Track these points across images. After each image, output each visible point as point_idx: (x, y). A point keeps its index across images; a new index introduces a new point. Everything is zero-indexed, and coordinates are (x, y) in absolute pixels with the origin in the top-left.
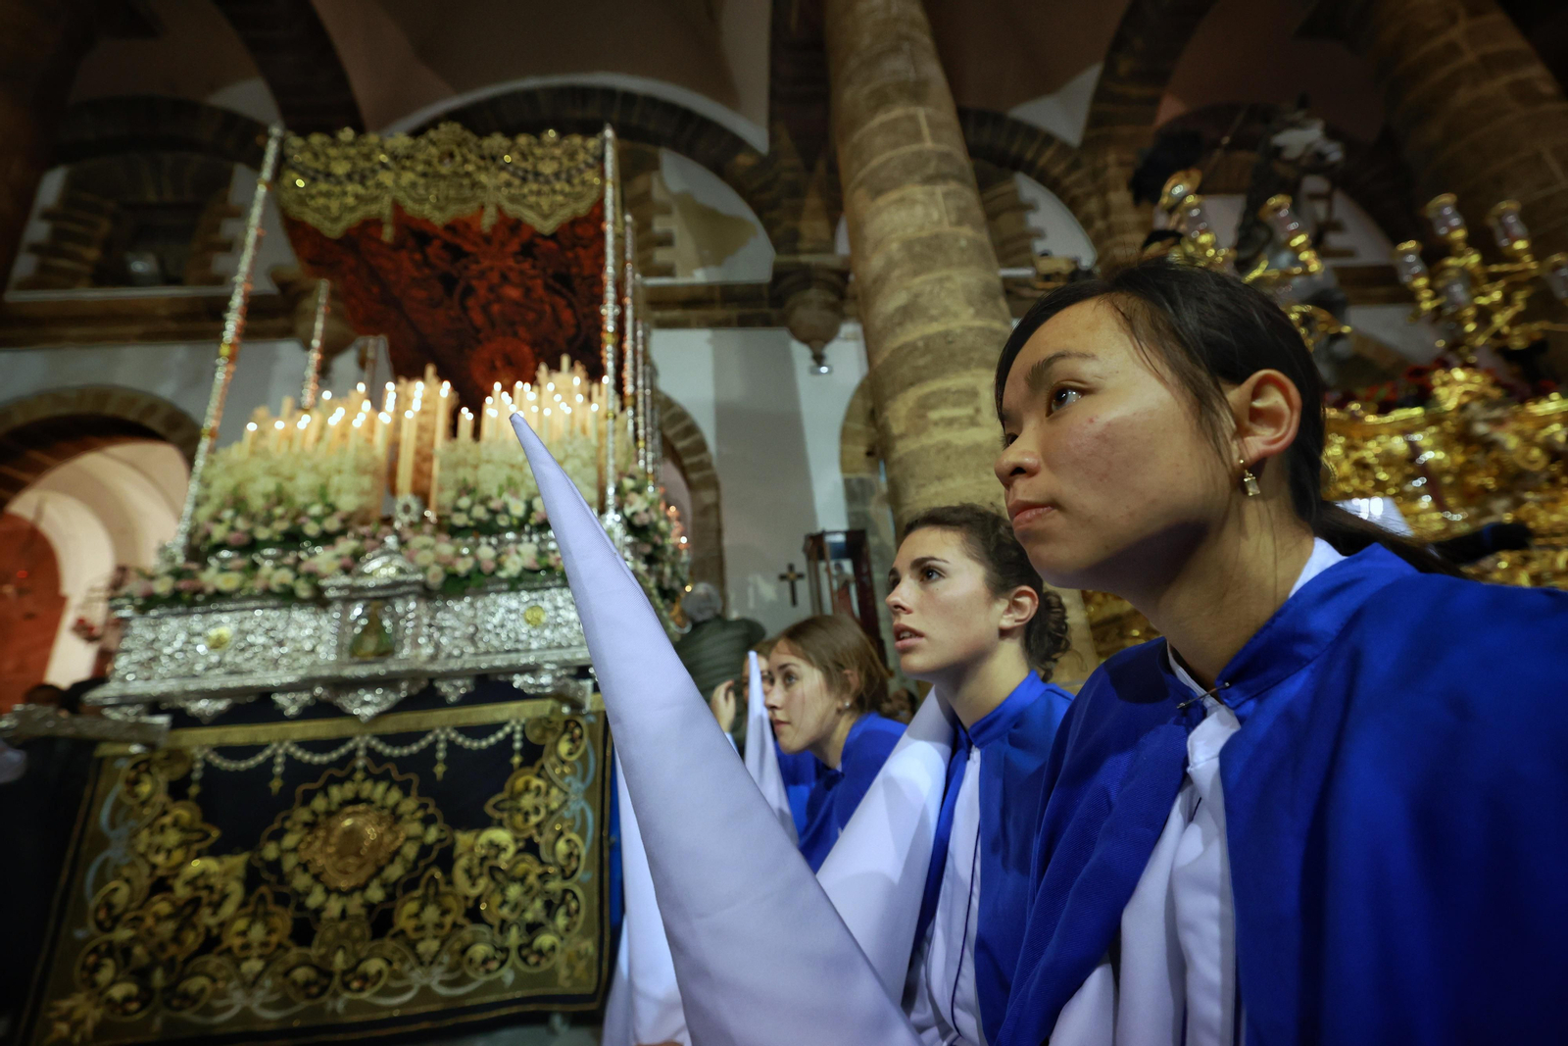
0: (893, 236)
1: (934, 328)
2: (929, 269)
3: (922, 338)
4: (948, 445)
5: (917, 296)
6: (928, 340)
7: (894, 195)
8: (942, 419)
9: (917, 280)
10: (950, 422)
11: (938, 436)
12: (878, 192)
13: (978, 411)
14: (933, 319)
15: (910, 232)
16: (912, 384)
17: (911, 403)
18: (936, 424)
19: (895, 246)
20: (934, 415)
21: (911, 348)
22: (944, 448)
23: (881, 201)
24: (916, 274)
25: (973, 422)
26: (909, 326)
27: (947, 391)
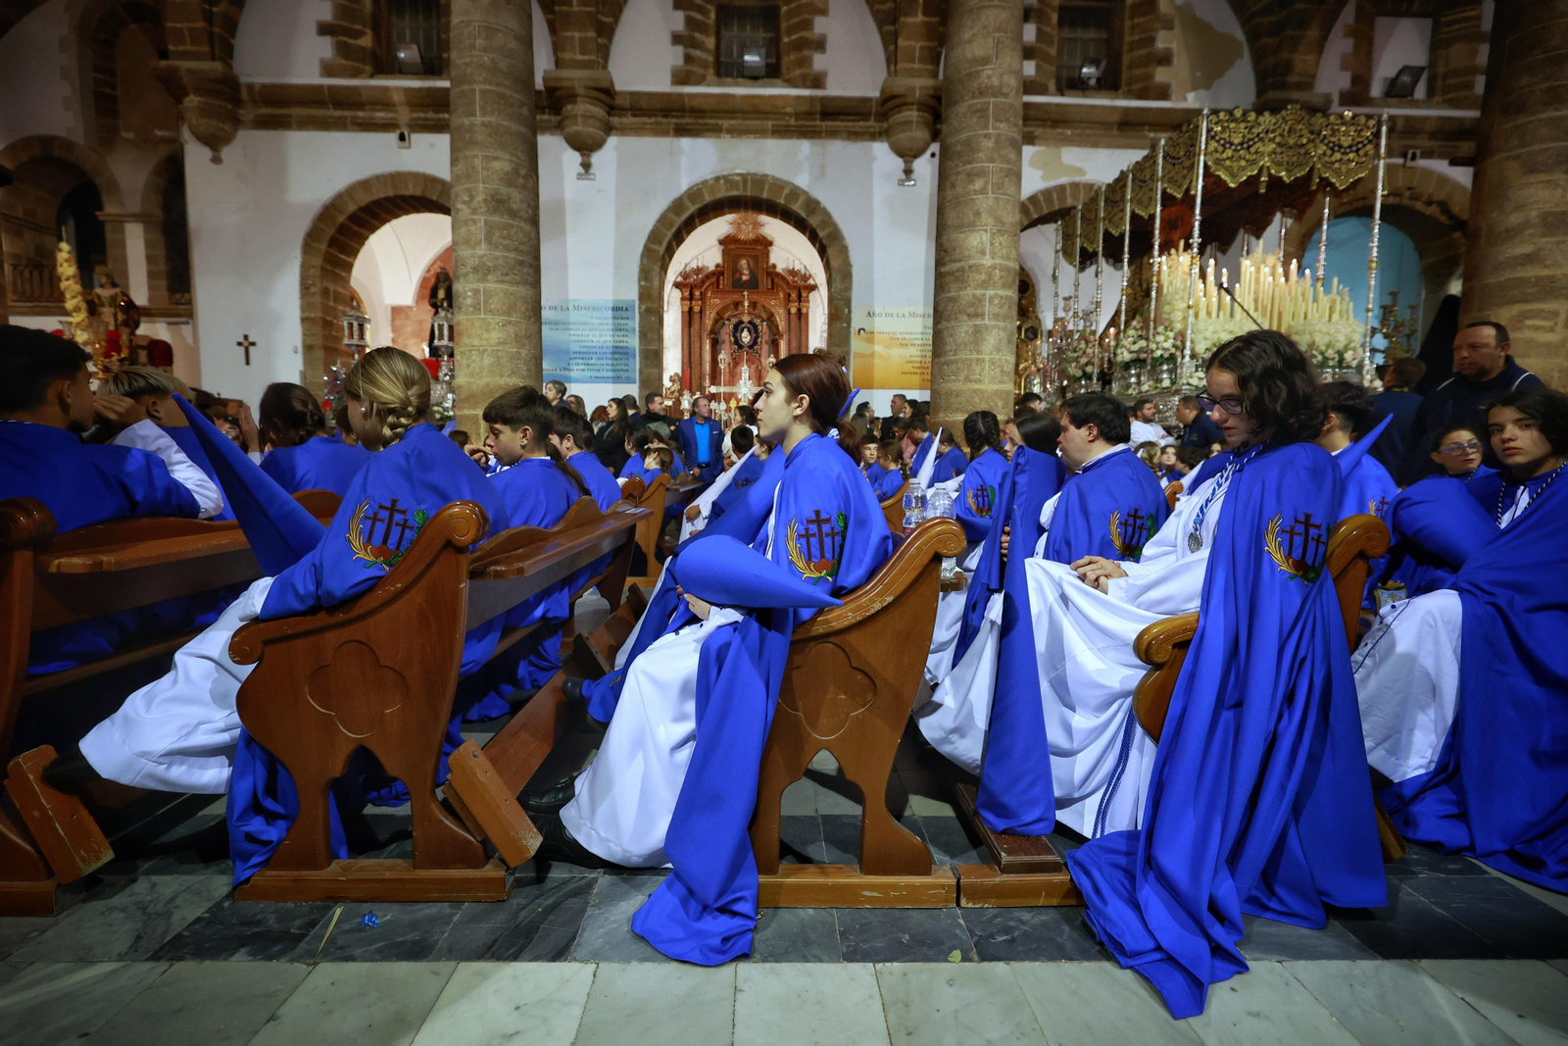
0: (1535, 206)
1: (1546, 272)
2: (1554, 235)
3: (1535, 277)
4: (1532, 340)
5: (1540, 250)
6: (1539, 279)
7: (1544, 177)
8: (1533, 326)
9: (1543, 240)
10: (1538, 328)
11: (1528, 334)
12: (1531, 170)
13: (1556, 324)
14: (1546, 267)
15: (1548, 207)
16: (1519, 302)
17: (1514, 313)
18: (1529, 327)
19: (1534, 213)
20: (1529, 322)
21: (1525, 281)
22: (1529, 342)
23: (1532, 178)
24: (1544, 235)
25: (1552, 330)
26: (1529, 268)
27: (1542, 310)
